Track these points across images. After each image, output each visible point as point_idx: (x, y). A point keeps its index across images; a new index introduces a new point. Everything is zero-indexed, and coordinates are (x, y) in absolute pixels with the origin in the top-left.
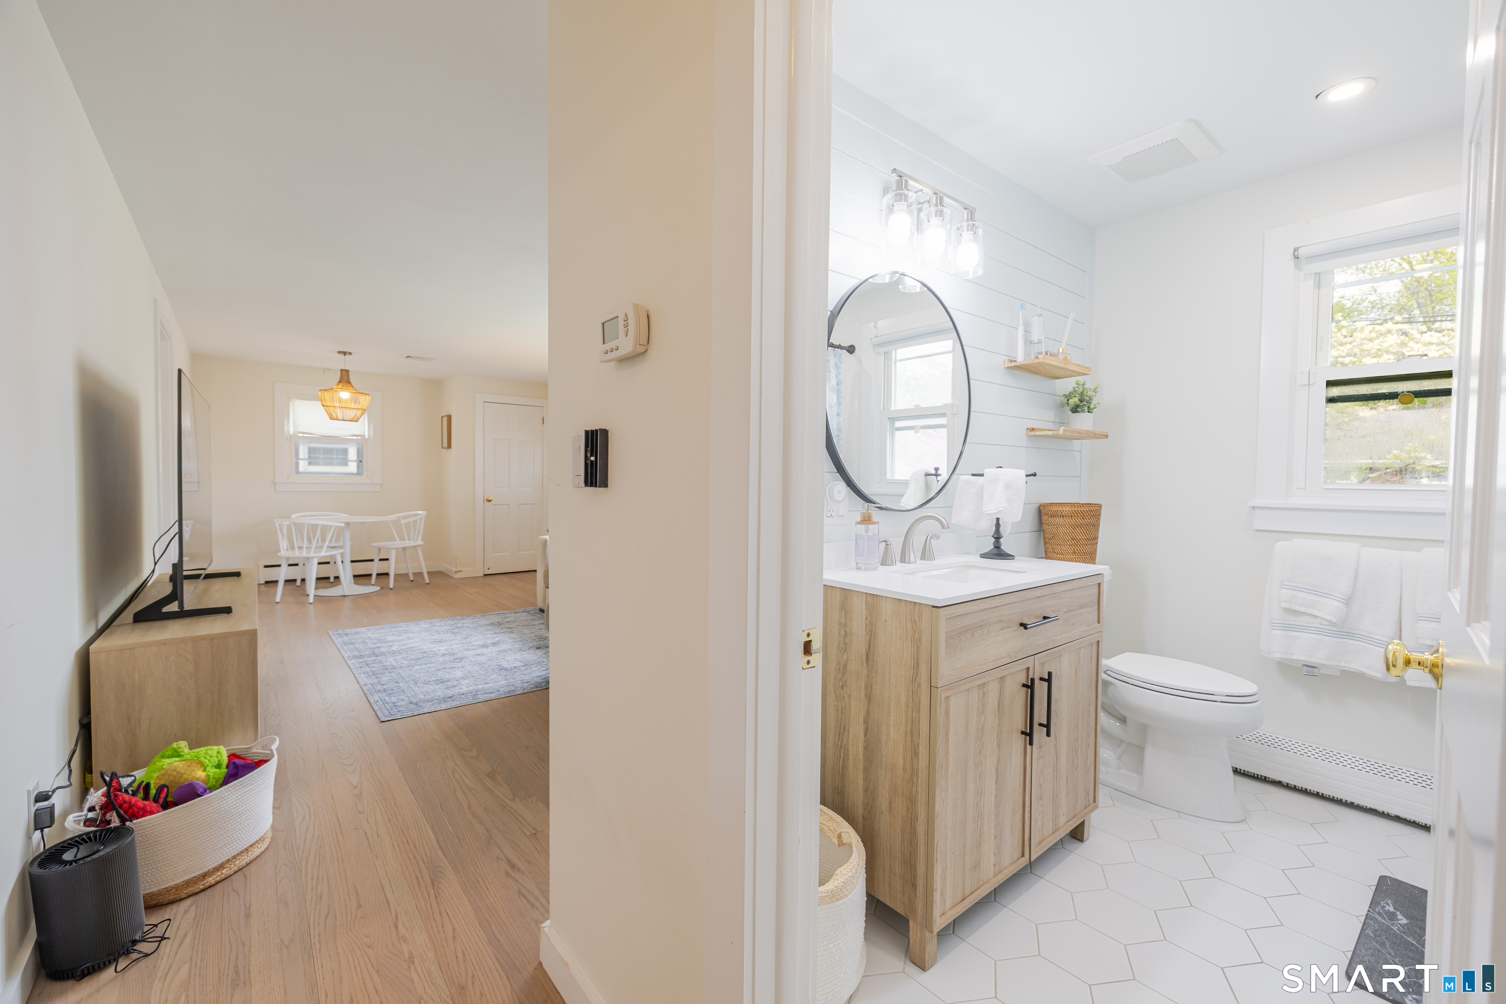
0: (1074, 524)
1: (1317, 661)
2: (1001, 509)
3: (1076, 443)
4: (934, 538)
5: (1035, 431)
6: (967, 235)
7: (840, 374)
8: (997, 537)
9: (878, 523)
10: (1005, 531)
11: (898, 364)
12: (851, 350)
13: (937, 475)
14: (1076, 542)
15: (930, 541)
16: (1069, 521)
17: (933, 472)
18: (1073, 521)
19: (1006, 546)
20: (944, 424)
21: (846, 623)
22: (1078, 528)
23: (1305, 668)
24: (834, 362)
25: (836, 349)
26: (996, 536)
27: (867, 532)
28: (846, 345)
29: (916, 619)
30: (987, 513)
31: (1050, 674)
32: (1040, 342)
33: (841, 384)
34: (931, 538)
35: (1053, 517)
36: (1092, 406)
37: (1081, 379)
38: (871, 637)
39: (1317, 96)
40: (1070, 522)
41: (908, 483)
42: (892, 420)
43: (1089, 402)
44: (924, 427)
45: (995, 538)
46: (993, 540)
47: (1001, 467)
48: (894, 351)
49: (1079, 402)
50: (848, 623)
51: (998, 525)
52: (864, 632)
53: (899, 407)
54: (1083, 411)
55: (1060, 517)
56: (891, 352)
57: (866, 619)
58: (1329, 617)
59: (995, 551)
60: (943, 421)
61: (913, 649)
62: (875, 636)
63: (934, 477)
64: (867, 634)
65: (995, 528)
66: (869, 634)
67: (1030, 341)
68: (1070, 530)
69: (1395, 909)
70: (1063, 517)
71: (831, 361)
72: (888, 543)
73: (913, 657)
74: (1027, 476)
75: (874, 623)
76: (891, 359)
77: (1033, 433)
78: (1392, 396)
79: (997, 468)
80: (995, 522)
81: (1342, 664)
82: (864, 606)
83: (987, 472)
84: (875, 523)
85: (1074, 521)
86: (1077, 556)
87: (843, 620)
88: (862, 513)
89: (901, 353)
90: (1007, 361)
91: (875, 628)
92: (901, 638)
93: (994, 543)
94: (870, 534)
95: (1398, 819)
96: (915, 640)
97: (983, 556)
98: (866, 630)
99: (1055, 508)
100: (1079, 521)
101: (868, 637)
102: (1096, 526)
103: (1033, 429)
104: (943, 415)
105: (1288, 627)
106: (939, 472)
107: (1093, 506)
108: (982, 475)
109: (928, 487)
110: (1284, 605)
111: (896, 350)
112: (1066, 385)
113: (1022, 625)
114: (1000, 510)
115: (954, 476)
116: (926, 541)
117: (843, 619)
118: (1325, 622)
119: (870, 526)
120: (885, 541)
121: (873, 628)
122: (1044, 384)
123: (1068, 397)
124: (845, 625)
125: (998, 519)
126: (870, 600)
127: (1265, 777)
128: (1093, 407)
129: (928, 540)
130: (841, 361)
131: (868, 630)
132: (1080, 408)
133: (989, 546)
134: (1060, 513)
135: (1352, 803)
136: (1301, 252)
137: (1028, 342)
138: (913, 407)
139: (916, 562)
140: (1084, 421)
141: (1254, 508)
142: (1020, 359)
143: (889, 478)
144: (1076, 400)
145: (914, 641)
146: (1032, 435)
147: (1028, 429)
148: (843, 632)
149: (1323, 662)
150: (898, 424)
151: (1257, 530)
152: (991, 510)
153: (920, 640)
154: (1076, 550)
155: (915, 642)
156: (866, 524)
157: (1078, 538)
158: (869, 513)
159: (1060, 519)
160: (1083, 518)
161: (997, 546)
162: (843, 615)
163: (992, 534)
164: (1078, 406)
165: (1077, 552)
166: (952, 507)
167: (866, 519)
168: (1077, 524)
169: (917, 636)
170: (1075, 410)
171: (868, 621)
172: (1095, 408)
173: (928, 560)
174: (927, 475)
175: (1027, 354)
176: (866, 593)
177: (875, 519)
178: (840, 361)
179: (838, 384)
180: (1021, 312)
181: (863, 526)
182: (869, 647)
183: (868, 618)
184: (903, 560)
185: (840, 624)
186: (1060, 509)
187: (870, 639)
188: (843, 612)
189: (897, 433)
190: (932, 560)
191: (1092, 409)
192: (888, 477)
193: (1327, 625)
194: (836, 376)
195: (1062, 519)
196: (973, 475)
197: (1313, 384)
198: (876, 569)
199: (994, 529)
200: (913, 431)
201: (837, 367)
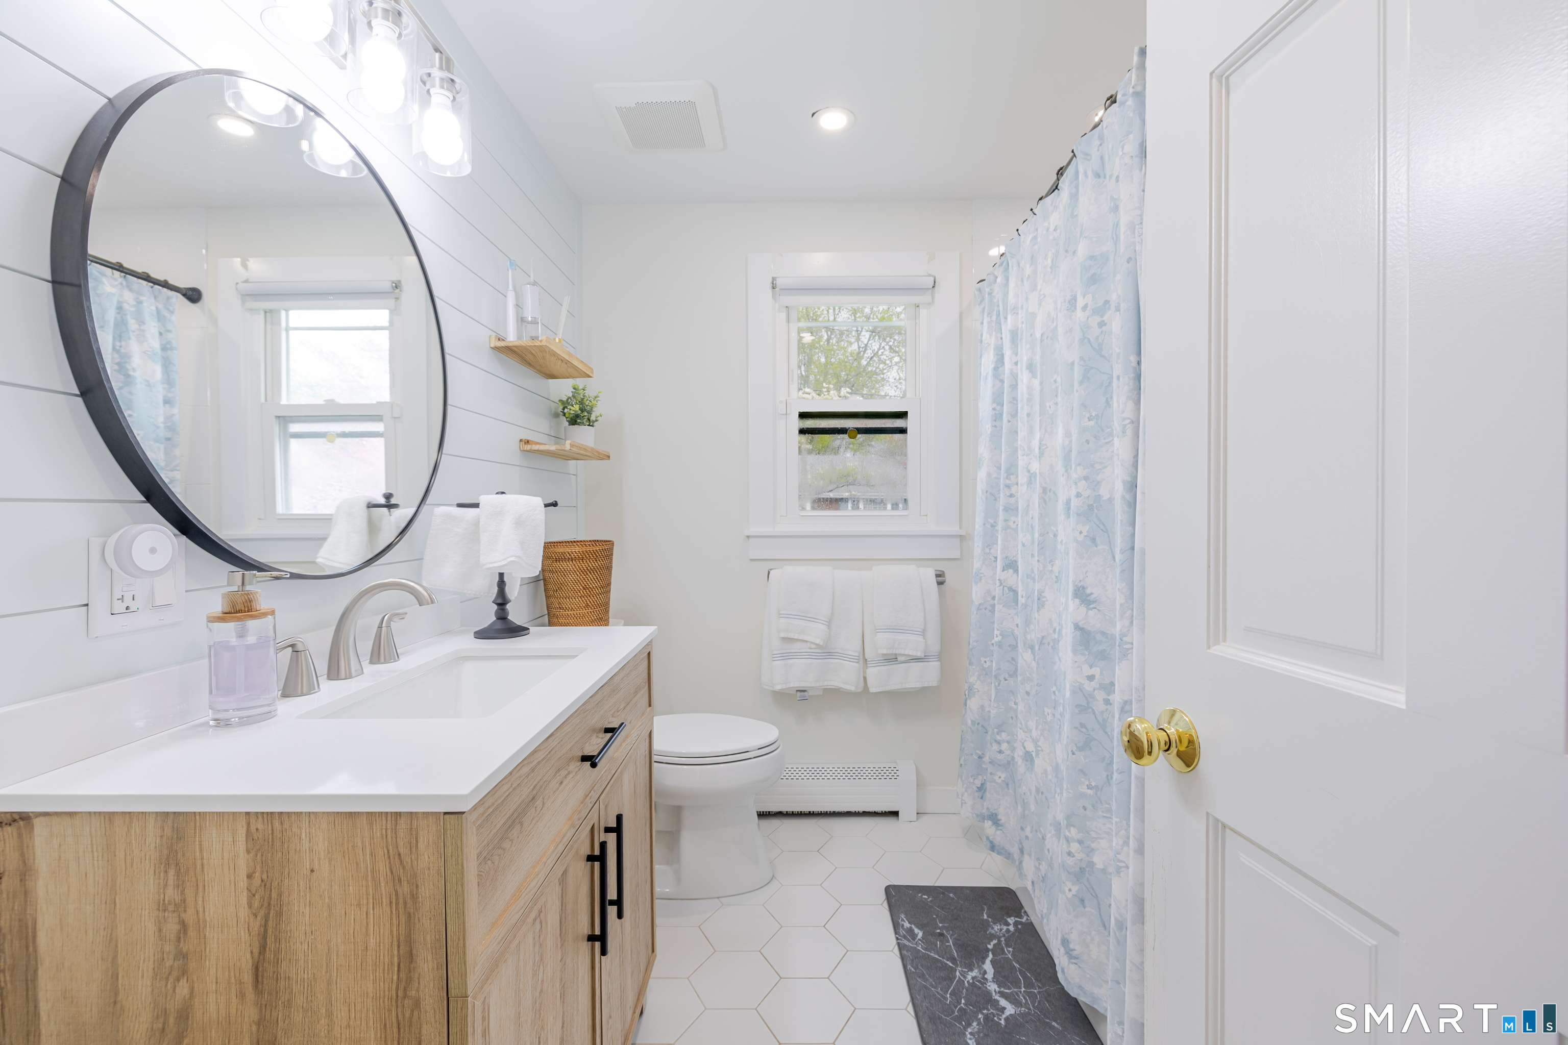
0: (585, 568)
1: (808, 685)
2: (513, 559)
3: (572, 463)
4: (396, 619)
5: (532, 444)
6: (440, 96)
7: (168, 331)
8: (502, 602)
9: (273, 613)
10: (513, 591)
11: (291, 333)
12: (193, 296)
13: (390, 506)
14: (588, 592)
15: (388, 626)
16: (579, 565)
17: (383, 501)
18: (584, 565)
19: (516, 615)
20: (378, 432)
21: (184, 901)
22: (591, 573)
23: (799, 694)
24: (154, 308)
25: (157, 287)
26: (499, 601)
27: (241, 637)
28: (183, 284)
29: (401, 850)
30: (488, 566)
31: (619, 818)
32: (534, 322)
33: (171, 349)
34: (390, 620)
35: (559, 561)
36: (593, 418)
37: (580, 382)
38: (267, 921)
39: (813, 115)
40: (581, 567)
41: (331, 519)
42: (284, 420)
43: (590, 413)
44: (344, 435)
45: (499, 604)
46: (496, 607)
47: (503, 493)
48: (283, 313)
49: (579, 412)
50: (190, 899)
51: (501, 583)
52: (244, 913)
53: (294, 401)
54: (583, 424)
55: (568, 560)
56: (278, 311)
57: (249, 877)
58: (818, 641)
59: (499, 625)
60: (379, 427)
61: (395, 922)
62: (280, 914)
63: (385, 510)
64: (255, 915)
65: (497, 588)
66: (262, 913)
67: (522, 318)
68: (581, 577)
69: (909, 923)
70: (572, 560)
71: (145, 304)
72: (300, 647)
73: (395, 943)
74: (546, 505)
75: (275, 884)
76: (279, 323)
77: (528, 447)
78: (843, 431)
79: (497, 493)
80: (497, 579)
81: (825, 683)
82: (242, 845)
83: (483, 499)
84: (265, 615)
85: (586, 564)
86: (590, 610)
87: (171, 893)
88: (225, 596)
89: (297, 317)
90: (493, 338)
91: (280, 895)
92: (359, 905)
93: (496, 613)
94: (251, 639)
95: (865, 814)
96: (401, 901)
97: (482, 635)
98: (250, 906)
99: (560, 550)
100: (592, 564)
101: (256, 924)
102: (609, 568)
103: (528, 442)
104: (378, 418)
105: (786, 656)
106: (393, 501)
107: (607, 543)
108: (476, 505)
109: (373, 528)
110: (783, 635)
111: (287, 310)
112: (562, 388)
113: (584, 759)
114: (511, 561)
115: (425, 509)
116: (380, 627)
117: (170, 891)
118: (813, 646)
119: (252, 624)
120: (293, 646)
121: (274, 895)
122: (536, 382)
123: (565, 404)
124: (181, 906)
125: (501, 575)
126: (260, 826)
127: (769, 812)
128: (594, 420)
129: (384, 625)
130: (171, 308)
131: (256, 903)
132: (580, 419)
133: (489, 617)
134: (568, 555)
135: (834, 812)
136: (779, 282)
137: (522, 320)
138: (324, 403)
139: (363, 673)
140: (583, 436)
141: (748, 537)
142: (512, 338)
143: (281, 512)
144: (577, 407)
145: (397, 904)
146: (528, 449)
147: (521, 441)
148: (172, 927)
149: (812, 685)
150: (295, 428)
151: (752, 560)
152: (495, 562)
153: (414, 897)
154: (588, 602)
155: (401, 905)
156: (239, 619)
157: (591, 586)
158: (248, 594)
159: (568, 563)
160: (596, 560)
161: (502, 616)
162: (171, 882)
163: (493, 599)
164: (577, 416)
165: (590, 604)
166: (422, 559)
167: (241, 607)
168: (589, 568)
169: (405, 889)
170: (574, 421)
171: (257, 882)
172: (596, 421)
173: (385, 662)
174: (371, 506)
175: (519, 337)
176: (248, 814)
177: (263, 604)
178: (168, 310)
179: (164, 348)
180: (510, 271)
181: (230, 627)
182: (263, 947)
183: (257, 874)
184: (334, 673)
185: (162, 907)
186: (568, 550)
187: (266, 925)
188: (172, 873)
189: (293, 442)
190: (395, 661)
191: (594, 422)
192: (280, 509)
193: (814, 648)
194: (161, 334)
195: (571, 563)
196: (460, 505)
197: (789, 414)
198: (269, 715)
199: (495, 590)
200: (324, 439)
201: (160, 317)
